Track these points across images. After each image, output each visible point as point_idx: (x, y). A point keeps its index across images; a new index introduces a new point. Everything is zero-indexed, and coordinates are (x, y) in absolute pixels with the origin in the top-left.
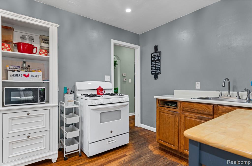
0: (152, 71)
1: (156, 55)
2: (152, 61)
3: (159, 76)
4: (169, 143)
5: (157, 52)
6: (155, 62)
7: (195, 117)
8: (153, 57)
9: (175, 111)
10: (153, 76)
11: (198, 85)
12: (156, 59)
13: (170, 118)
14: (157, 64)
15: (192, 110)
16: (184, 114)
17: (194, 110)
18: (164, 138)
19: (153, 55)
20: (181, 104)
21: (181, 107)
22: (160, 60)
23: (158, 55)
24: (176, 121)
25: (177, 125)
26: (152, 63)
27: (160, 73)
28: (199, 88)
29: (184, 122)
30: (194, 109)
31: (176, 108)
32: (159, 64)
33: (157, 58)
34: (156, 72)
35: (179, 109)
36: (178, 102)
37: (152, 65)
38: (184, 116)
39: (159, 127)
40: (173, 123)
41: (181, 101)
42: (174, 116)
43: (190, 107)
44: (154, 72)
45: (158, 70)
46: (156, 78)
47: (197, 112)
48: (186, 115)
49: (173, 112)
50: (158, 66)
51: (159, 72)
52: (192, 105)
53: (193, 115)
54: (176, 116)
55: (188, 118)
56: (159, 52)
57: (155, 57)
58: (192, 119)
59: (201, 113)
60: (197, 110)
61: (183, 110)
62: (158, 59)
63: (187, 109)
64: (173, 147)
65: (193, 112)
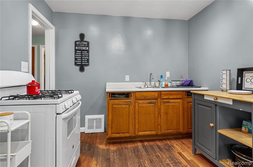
0: (76, 61)
1: (83, 44)
2: (76, 50)
3: (86, 68)
4: (123, 133)
5: (84, 42)
6: (80, 52)
7: (147, 102)
8: (78, 46)
9: (128, 101)
10: (78, 68)
11: (127, 78)
12: (82, 48)
13: (124, 109)
14: (84, 55)
15: (144, 98)
16: (138, 102)
17: (146, 98)
18: (117, 130)
19: (77, 43)
20: (133, 94)
21: (134, 97)
22: (88, 51)
23: (85, 45)
24: (130, 110)
25: (131, 113)
26: (76, 52)
27: (88, 65)
28: (128, 80)
29: (138, 108)
30: (145, 96)
31: (129, 98)
32: (87, 55)
33: (84, 48)
34: (83, 63)
35: (132, 99)
36: (131, 93)
37: (76, 54)
38: (137, 103)
39: (112, 120)
40: (128, 113)
41: (134, 92)
42: (128, 106)
43: (143, 95)
44: (80, 63)
45: (86, 62)
46: (82, 70)
47: (148, 98)
48: (140, 103)
49: (127, 102)
50: (85, 57)
51: (86, 64)
52: (144, 94)
53: (145, 101)
54: (131, 105)
55: (141, 105)
56: (87, 42)
57: (81, 46)
58: (144, 105)
59: (150, 99)
60: (148, 97)
61: (136, 99)
62: (86, 49)
63: (140, 98)
64: (127, 135)
65: (145, 99)
